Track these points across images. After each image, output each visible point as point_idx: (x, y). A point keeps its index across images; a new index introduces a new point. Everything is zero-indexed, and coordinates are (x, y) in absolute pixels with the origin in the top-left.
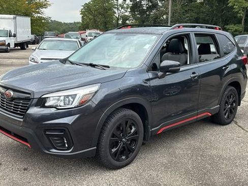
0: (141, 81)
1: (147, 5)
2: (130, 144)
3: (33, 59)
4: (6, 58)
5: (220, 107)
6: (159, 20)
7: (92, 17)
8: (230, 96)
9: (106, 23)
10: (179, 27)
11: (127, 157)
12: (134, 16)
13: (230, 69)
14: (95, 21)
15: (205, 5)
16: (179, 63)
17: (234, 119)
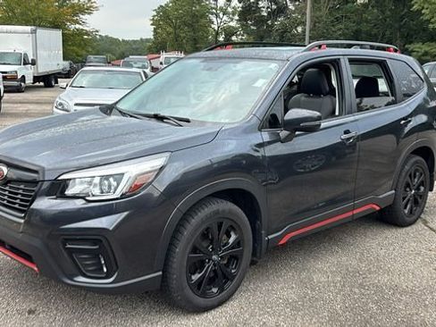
0: (248, 148)
1: (268, 8)
2: (227, 265)
3: (61, 104)
4: (17, 103)
5: (396, 194)
6: (289, 34)
7: (171, 30)
8: (415, 174)
9: (195, 41)
10: (320, 47)
11: (221, 290)
12: (245, 27)
13: (415, 125)
14: (177, 37)
15: (370, 8)
16: (318, 114)
17: (422, 216)
